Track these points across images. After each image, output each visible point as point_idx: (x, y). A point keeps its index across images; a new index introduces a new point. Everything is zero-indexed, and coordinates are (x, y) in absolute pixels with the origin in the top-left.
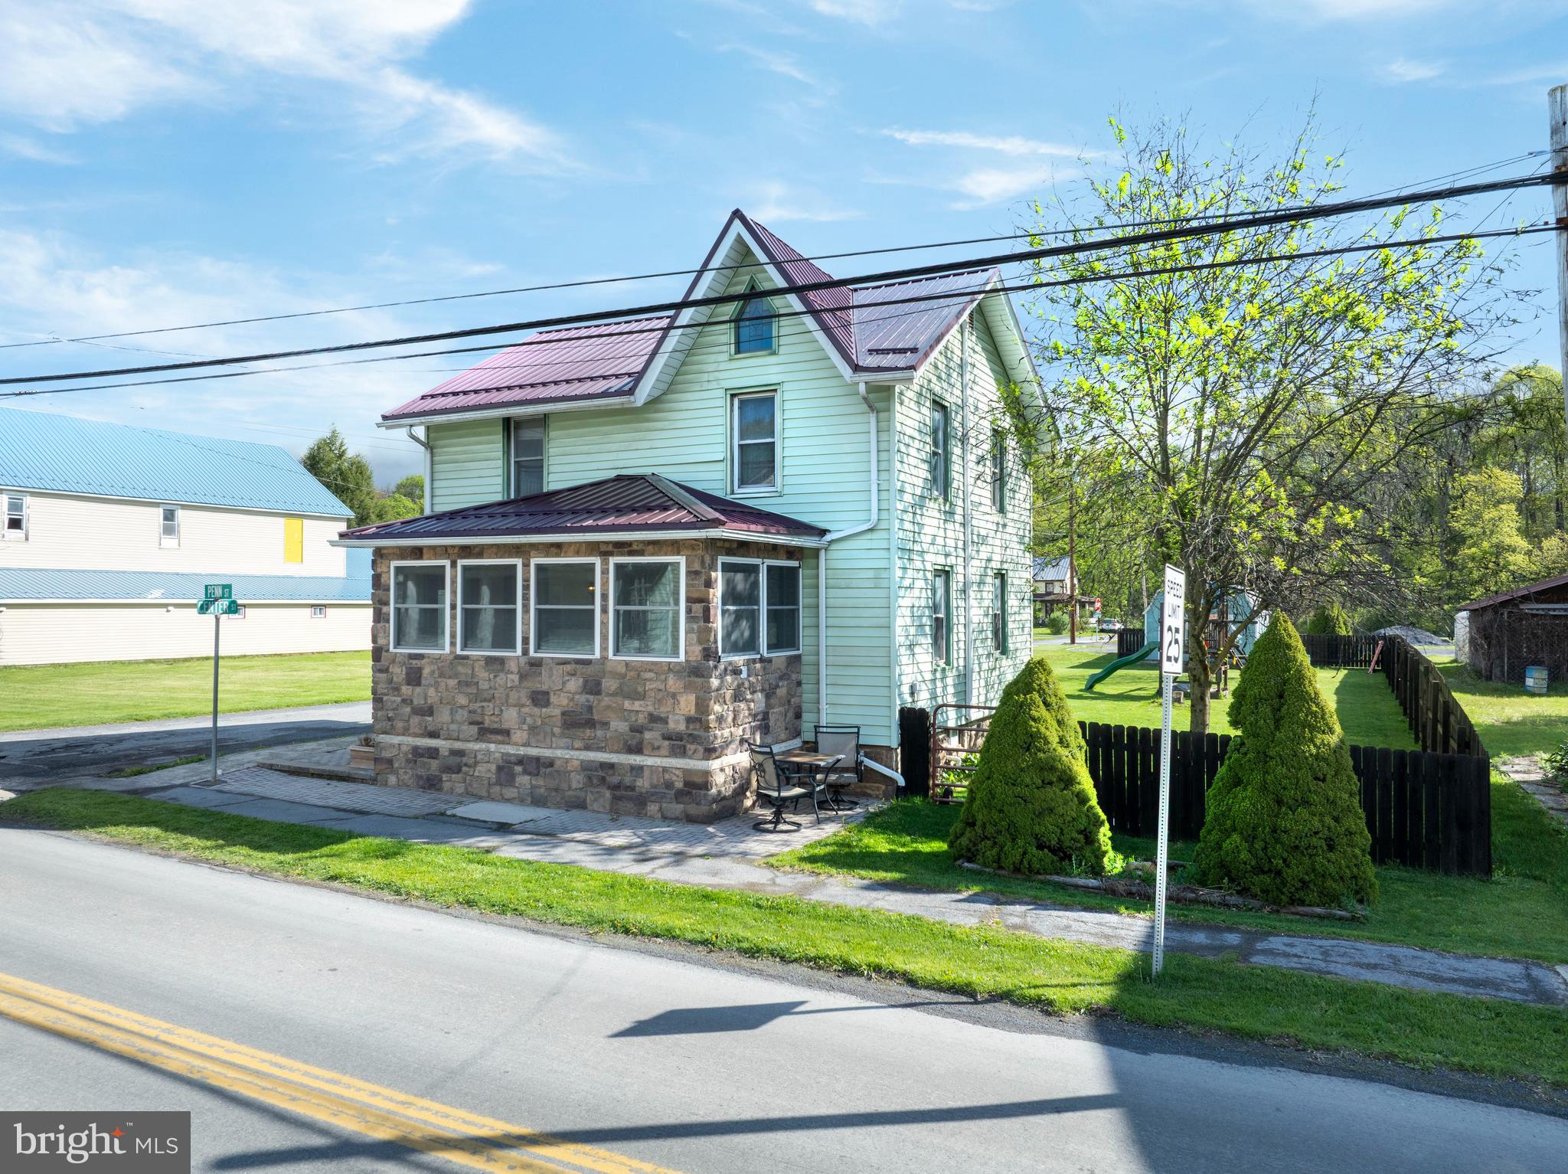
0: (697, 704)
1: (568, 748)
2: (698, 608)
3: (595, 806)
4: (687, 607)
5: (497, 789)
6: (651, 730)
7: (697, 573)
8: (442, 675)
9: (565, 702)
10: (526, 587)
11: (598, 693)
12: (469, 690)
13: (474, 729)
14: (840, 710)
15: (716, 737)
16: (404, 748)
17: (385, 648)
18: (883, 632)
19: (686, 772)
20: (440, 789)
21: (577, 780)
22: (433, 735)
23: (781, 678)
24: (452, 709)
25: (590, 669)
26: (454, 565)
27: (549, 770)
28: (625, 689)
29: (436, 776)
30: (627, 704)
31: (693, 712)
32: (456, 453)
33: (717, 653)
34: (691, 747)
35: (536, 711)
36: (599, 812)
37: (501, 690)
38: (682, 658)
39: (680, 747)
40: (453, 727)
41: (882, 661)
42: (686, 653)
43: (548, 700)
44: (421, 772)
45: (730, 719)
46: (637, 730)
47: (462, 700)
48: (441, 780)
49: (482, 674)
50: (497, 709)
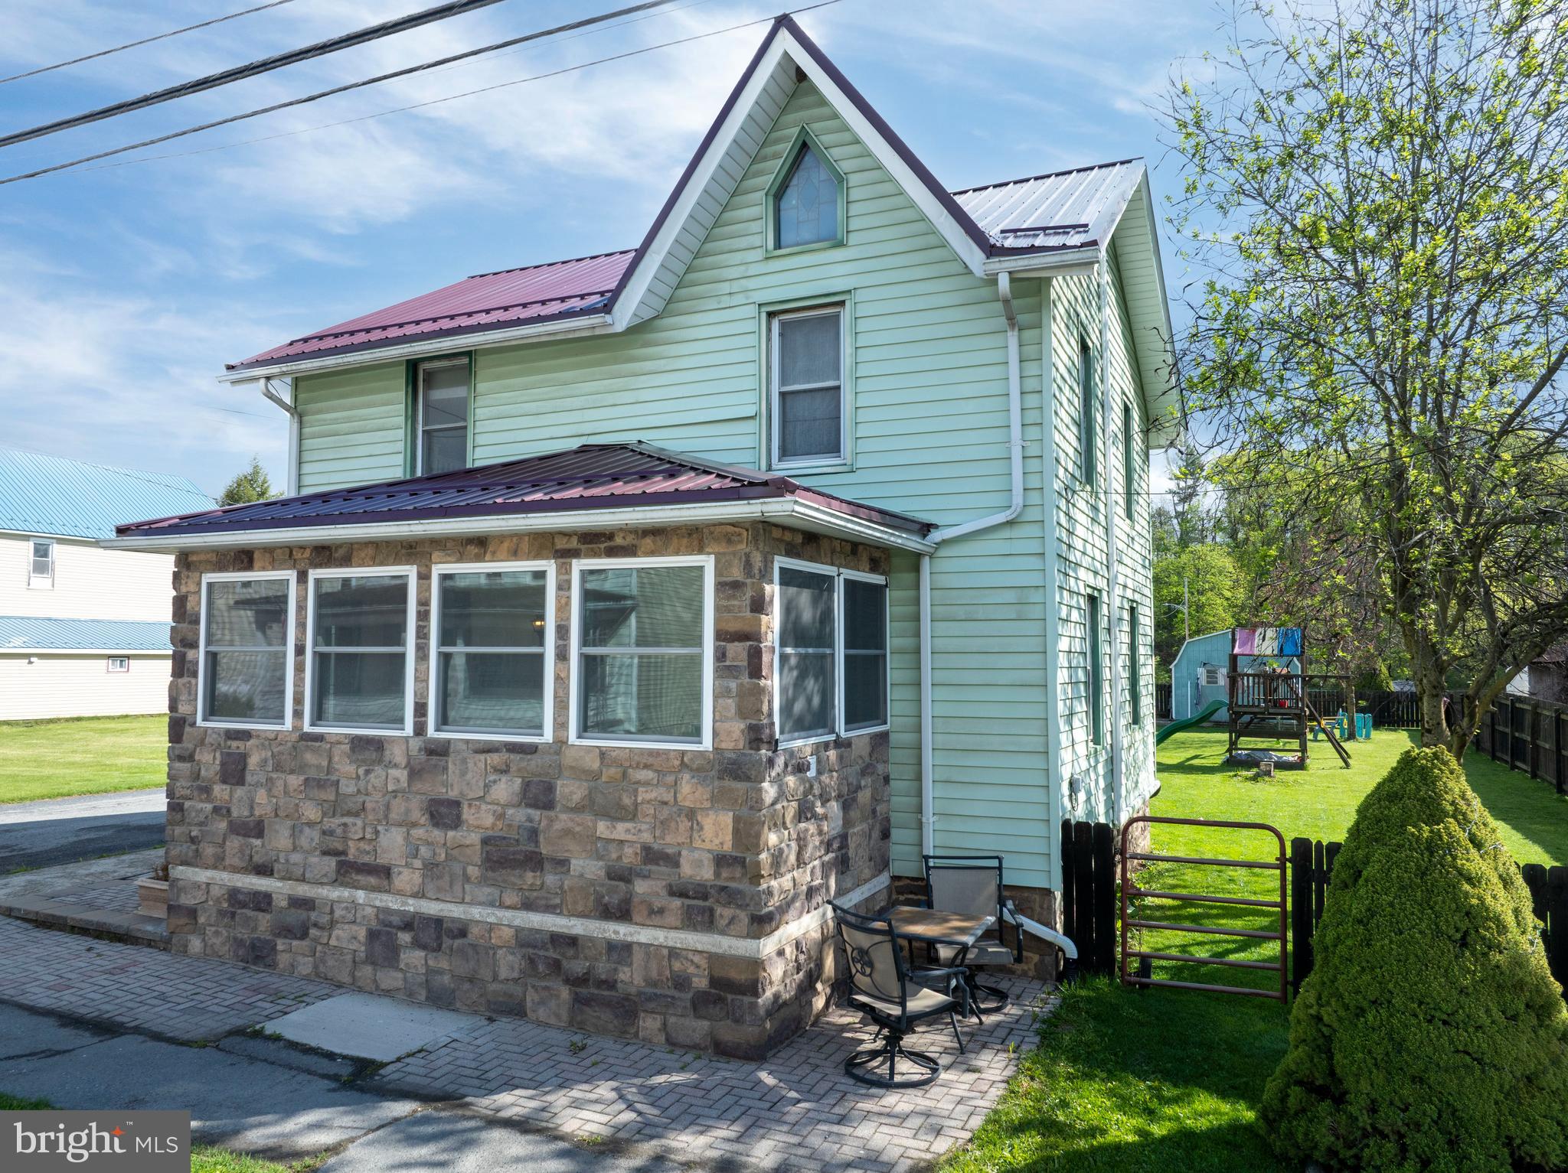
0: (736, 832)
1: (492, 904)
2: (738, 651)
3: (542, 1014)
4: (717, 649)
5: (367, 971)
6: (645, 877)
7: (736, 585)
8: (278, 768)
9: (489, 820)
10: (423, 616)
11: (549, 805)
12: (323, 796)
13: (331, 863)
14: (957, 825)
15: (769, 892)
16: (216, 892)
17: (190, 720)
18: (1035, 694)
19: (713, 958)
20: (273, 965)
21: (508, 964)
22: (264, 870)
23: (864, 773)
24: (294, 827)
25: (534, 763)
26: (302, 578)
27: (458, 942)
28: (599, 799)
29: (267, 942)
30: (602, 828)
31: (728, 847)
32: (335, 421)
33: (772, 735)
34: (724, 913)
35: (437, 834)
36: (547, 1025)
37: (377, 796)
38: (707, 743)
39: (702, 911)
40: (296, 858)
41: (1036, 743)
42: (715, 734)
43: (459, 816)
44: (243, 933)
45: (792, 858)
46: (621, 875)
47: (311, 812)
48: (274, 948)
49: (346, 768)
50: (369, 830)
